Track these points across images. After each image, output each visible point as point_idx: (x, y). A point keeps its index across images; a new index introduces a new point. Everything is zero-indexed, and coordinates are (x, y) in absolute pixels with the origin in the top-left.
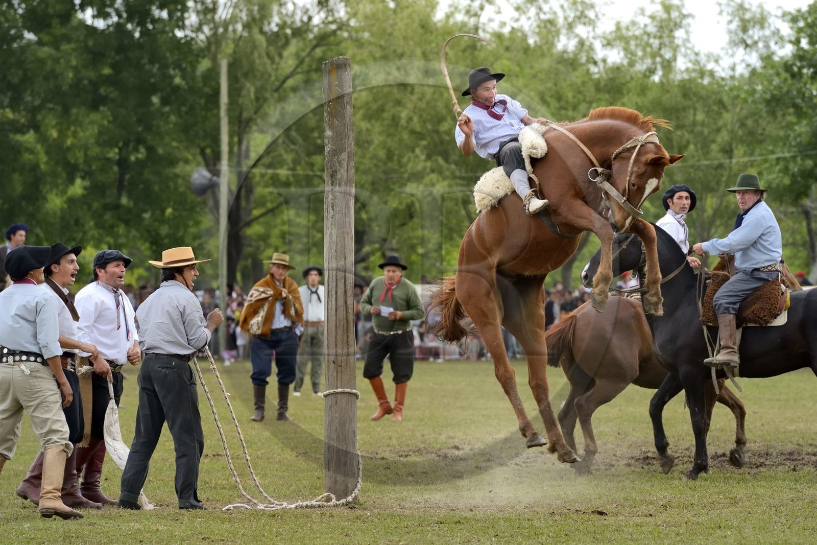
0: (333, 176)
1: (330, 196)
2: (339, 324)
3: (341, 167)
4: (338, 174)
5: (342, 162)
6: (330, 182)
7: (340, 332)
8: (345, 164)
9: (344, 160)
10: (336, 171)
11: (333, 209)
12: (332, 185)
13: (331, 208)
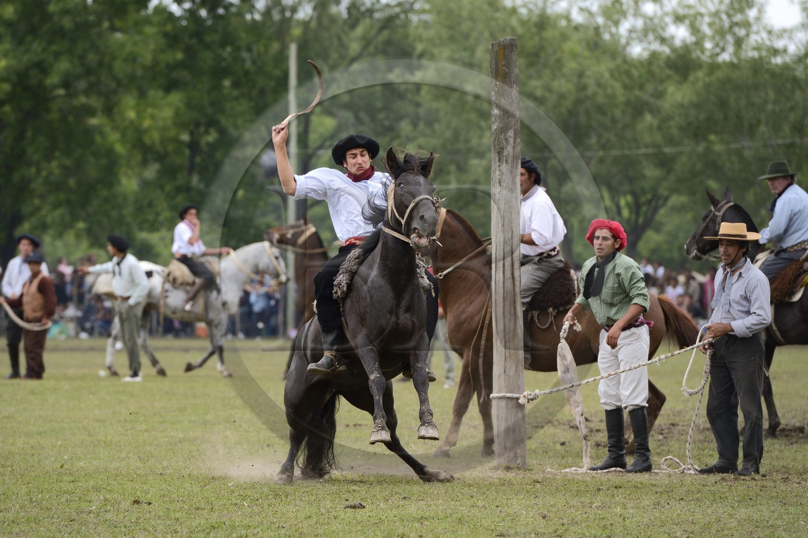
0: (500, 153)
1: (497, 173)
2: (507, 296)
3: (508, 144)
4: (505, 150)
5: (509, 139)
6: (497, 159)
7: (507, 303)
8: (511, 141)
9: (510, 137)
10: (503, 148)
11: (500, 185)
12: (499, 161)
13: (498, 184)
